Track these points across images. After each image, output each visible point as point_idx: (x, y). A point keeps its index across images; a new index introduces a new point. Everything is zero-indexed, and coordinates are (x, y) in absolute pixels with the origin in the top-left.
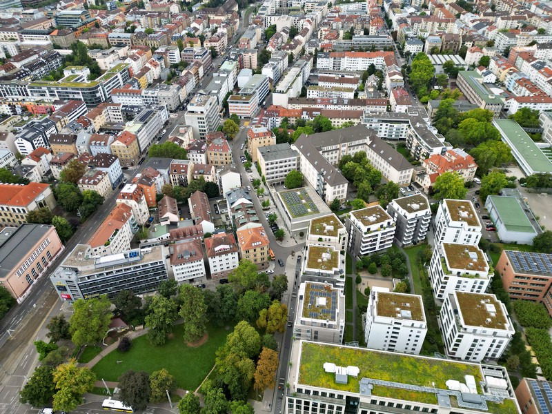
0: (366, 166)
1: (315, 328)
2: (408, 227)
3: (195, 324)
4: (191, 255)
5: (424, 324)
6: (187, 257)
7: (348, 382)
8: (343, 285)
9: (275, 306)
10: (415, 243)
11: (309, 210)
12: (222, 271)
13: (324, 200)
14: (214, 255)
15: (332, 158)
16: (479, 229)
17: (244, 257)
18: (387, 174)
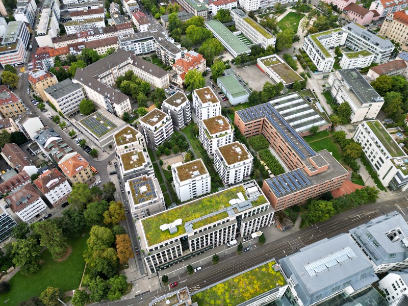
0: (136, 81)
1: (145, 208)
2: (179, 116)
3: (57, 246)
4: (28, 199)
5: (208, 174)
6: (26, 201)
7: (178, 230)
8: (153, 171)
9: (112, 206)
10: (186, 125)
11: (109, 127)
12: (60, 198)
13: (117, 116)
14: (48, 190)
15: (109, 81)
16: (219, 103)
17: (74, 182)
18: (153, 82)
